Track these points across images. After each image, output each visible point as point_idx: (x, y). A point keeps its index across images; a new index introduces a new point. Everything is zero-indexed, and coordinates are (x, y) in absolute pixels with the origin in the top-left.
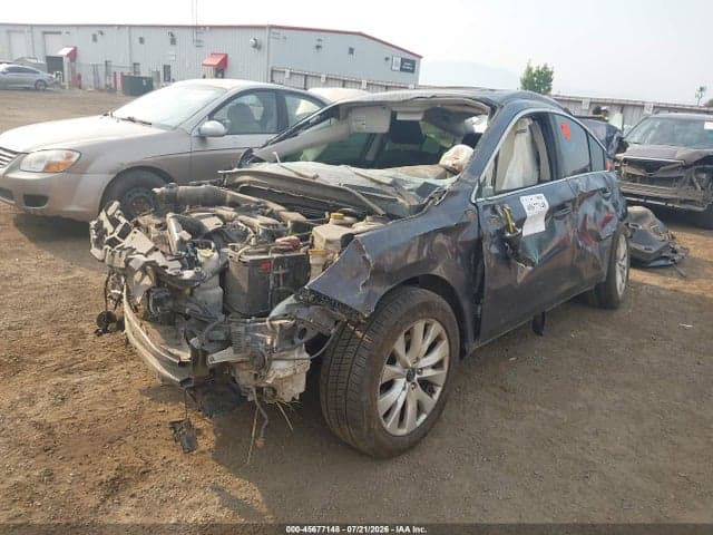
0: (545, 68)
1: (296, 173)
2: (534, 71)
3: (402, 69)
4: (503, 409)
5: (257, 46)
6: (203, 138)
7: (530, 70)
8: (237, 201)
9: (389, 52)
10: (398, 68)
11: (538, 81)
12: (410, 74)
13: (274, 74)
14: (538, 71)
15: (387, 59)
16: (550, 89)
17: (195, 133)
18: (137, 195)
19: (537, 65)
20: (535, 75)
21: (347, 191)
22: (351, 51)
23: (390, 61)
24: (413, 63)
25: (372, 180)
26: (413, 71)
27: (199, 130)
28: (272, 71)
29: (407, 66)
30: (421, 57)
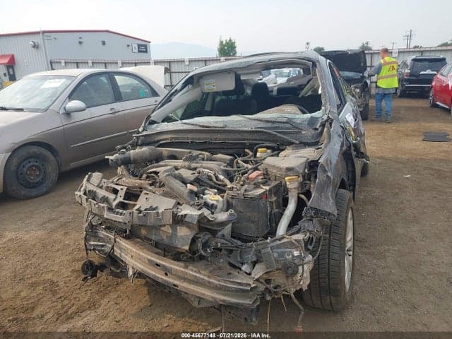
0: (230, 40)
1: (200, 126)
2: (224, 43)
3: (139, 51)
4: (369, 253)
5: (35, 46)
6: (68, 114)
7: (222, 42)
8: (174, 154)
9: (129, 41)
10: (137, 51)
11: (228, 49)
12: (144, 54)
13: (53, 65)
14: (227, 43)
15: (128, 46)
16: (235, 53)
17: (62, 111)
18: (29, 165)
19: (225, 39)
20: (225, 46)
21: (262, 132)
22: (104, 43)
23: (130, 47)
24: (146, 46)
25: (268, 122)
26: (146, 52)
27: (65, 109)
28: (51, 63)
29: (142, 49)
30: (150, 42)
